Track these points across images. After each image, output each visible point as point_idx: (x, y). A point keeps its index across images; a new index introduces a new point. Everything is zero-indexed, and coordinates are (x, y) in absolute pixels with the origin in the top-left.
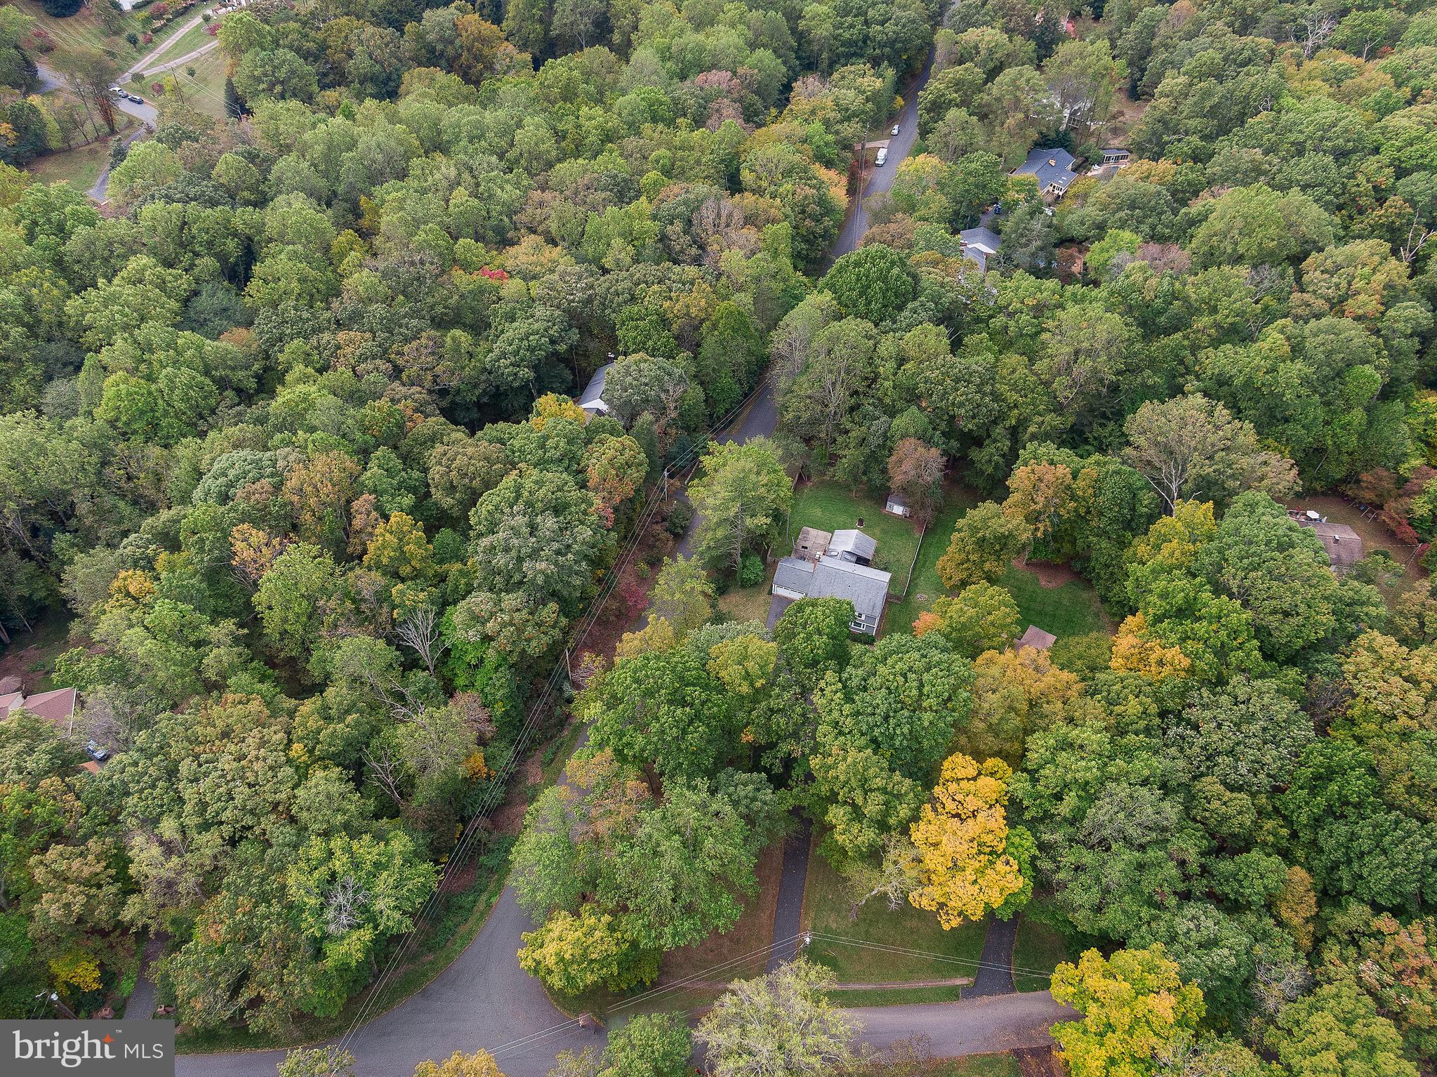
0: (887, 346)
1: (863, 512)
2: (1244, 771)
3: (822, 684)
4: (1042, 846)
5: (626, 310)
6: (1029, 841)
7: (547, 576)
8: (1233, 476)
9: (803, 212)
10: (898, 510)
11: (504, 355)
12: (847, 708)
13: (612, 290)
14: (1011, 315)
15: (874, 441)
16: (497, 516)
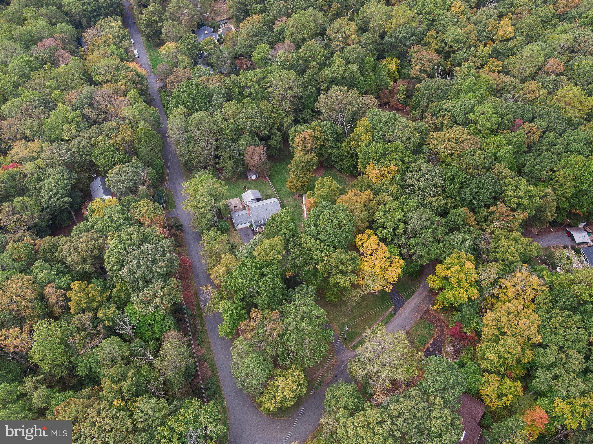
0: (218, 116)
1: (242, 184)
2: (434, 189)
3: (303, 240)
4: (399, 246)
5: (95, 151)
6: (396, 248)
7: (166, 267)
8: (362, 108)
9: (134, 83)
10: (254, 177)
11: (51, 197)
12: (318, 242)
13: (81, 147)
14: (249, 88)
15: (236, 154)
16: (122, 257)
